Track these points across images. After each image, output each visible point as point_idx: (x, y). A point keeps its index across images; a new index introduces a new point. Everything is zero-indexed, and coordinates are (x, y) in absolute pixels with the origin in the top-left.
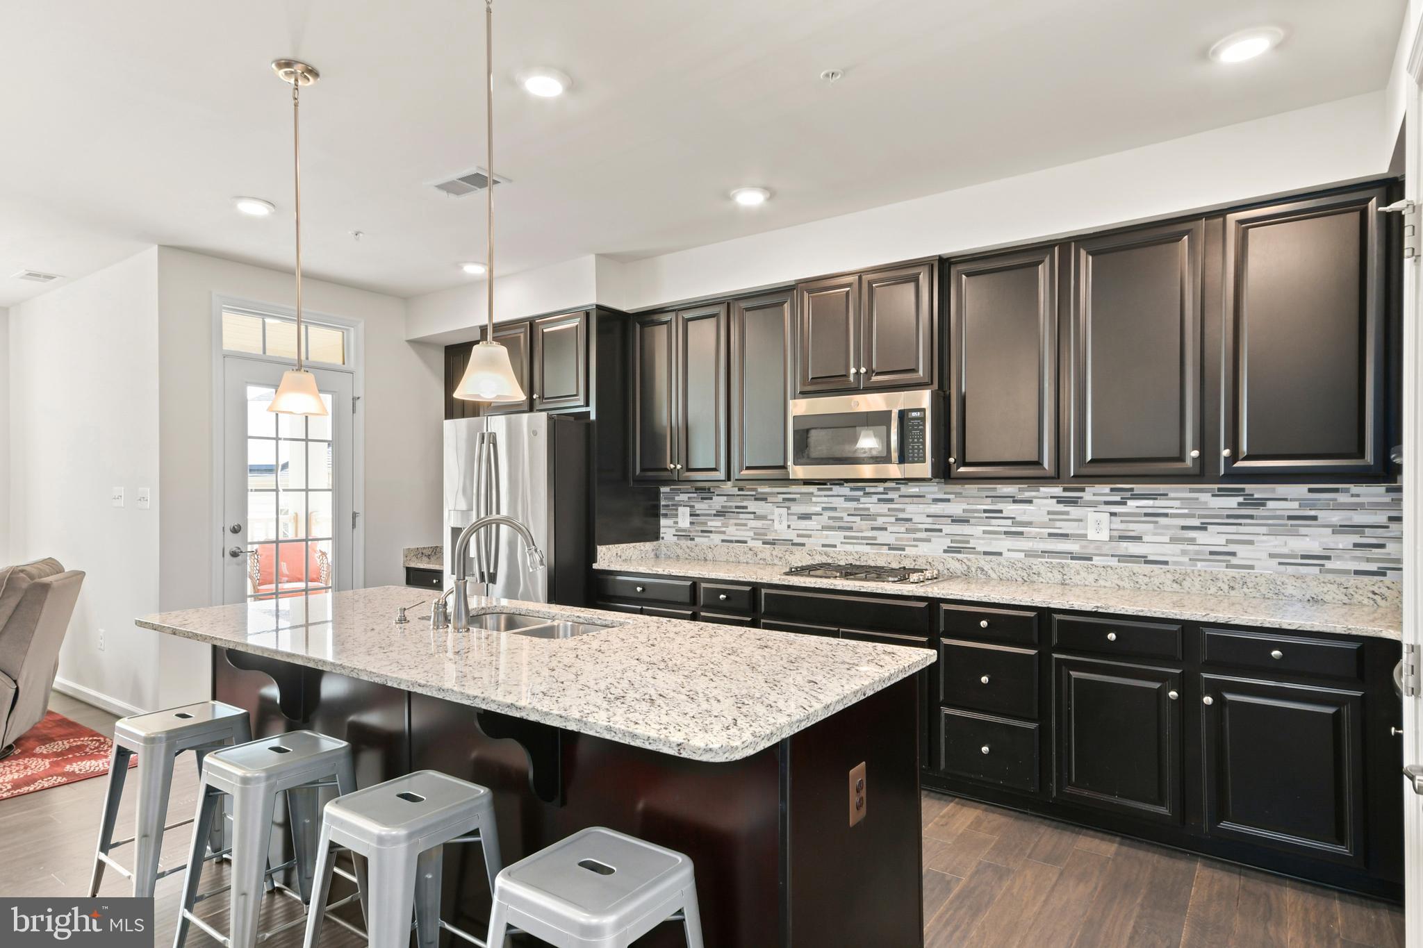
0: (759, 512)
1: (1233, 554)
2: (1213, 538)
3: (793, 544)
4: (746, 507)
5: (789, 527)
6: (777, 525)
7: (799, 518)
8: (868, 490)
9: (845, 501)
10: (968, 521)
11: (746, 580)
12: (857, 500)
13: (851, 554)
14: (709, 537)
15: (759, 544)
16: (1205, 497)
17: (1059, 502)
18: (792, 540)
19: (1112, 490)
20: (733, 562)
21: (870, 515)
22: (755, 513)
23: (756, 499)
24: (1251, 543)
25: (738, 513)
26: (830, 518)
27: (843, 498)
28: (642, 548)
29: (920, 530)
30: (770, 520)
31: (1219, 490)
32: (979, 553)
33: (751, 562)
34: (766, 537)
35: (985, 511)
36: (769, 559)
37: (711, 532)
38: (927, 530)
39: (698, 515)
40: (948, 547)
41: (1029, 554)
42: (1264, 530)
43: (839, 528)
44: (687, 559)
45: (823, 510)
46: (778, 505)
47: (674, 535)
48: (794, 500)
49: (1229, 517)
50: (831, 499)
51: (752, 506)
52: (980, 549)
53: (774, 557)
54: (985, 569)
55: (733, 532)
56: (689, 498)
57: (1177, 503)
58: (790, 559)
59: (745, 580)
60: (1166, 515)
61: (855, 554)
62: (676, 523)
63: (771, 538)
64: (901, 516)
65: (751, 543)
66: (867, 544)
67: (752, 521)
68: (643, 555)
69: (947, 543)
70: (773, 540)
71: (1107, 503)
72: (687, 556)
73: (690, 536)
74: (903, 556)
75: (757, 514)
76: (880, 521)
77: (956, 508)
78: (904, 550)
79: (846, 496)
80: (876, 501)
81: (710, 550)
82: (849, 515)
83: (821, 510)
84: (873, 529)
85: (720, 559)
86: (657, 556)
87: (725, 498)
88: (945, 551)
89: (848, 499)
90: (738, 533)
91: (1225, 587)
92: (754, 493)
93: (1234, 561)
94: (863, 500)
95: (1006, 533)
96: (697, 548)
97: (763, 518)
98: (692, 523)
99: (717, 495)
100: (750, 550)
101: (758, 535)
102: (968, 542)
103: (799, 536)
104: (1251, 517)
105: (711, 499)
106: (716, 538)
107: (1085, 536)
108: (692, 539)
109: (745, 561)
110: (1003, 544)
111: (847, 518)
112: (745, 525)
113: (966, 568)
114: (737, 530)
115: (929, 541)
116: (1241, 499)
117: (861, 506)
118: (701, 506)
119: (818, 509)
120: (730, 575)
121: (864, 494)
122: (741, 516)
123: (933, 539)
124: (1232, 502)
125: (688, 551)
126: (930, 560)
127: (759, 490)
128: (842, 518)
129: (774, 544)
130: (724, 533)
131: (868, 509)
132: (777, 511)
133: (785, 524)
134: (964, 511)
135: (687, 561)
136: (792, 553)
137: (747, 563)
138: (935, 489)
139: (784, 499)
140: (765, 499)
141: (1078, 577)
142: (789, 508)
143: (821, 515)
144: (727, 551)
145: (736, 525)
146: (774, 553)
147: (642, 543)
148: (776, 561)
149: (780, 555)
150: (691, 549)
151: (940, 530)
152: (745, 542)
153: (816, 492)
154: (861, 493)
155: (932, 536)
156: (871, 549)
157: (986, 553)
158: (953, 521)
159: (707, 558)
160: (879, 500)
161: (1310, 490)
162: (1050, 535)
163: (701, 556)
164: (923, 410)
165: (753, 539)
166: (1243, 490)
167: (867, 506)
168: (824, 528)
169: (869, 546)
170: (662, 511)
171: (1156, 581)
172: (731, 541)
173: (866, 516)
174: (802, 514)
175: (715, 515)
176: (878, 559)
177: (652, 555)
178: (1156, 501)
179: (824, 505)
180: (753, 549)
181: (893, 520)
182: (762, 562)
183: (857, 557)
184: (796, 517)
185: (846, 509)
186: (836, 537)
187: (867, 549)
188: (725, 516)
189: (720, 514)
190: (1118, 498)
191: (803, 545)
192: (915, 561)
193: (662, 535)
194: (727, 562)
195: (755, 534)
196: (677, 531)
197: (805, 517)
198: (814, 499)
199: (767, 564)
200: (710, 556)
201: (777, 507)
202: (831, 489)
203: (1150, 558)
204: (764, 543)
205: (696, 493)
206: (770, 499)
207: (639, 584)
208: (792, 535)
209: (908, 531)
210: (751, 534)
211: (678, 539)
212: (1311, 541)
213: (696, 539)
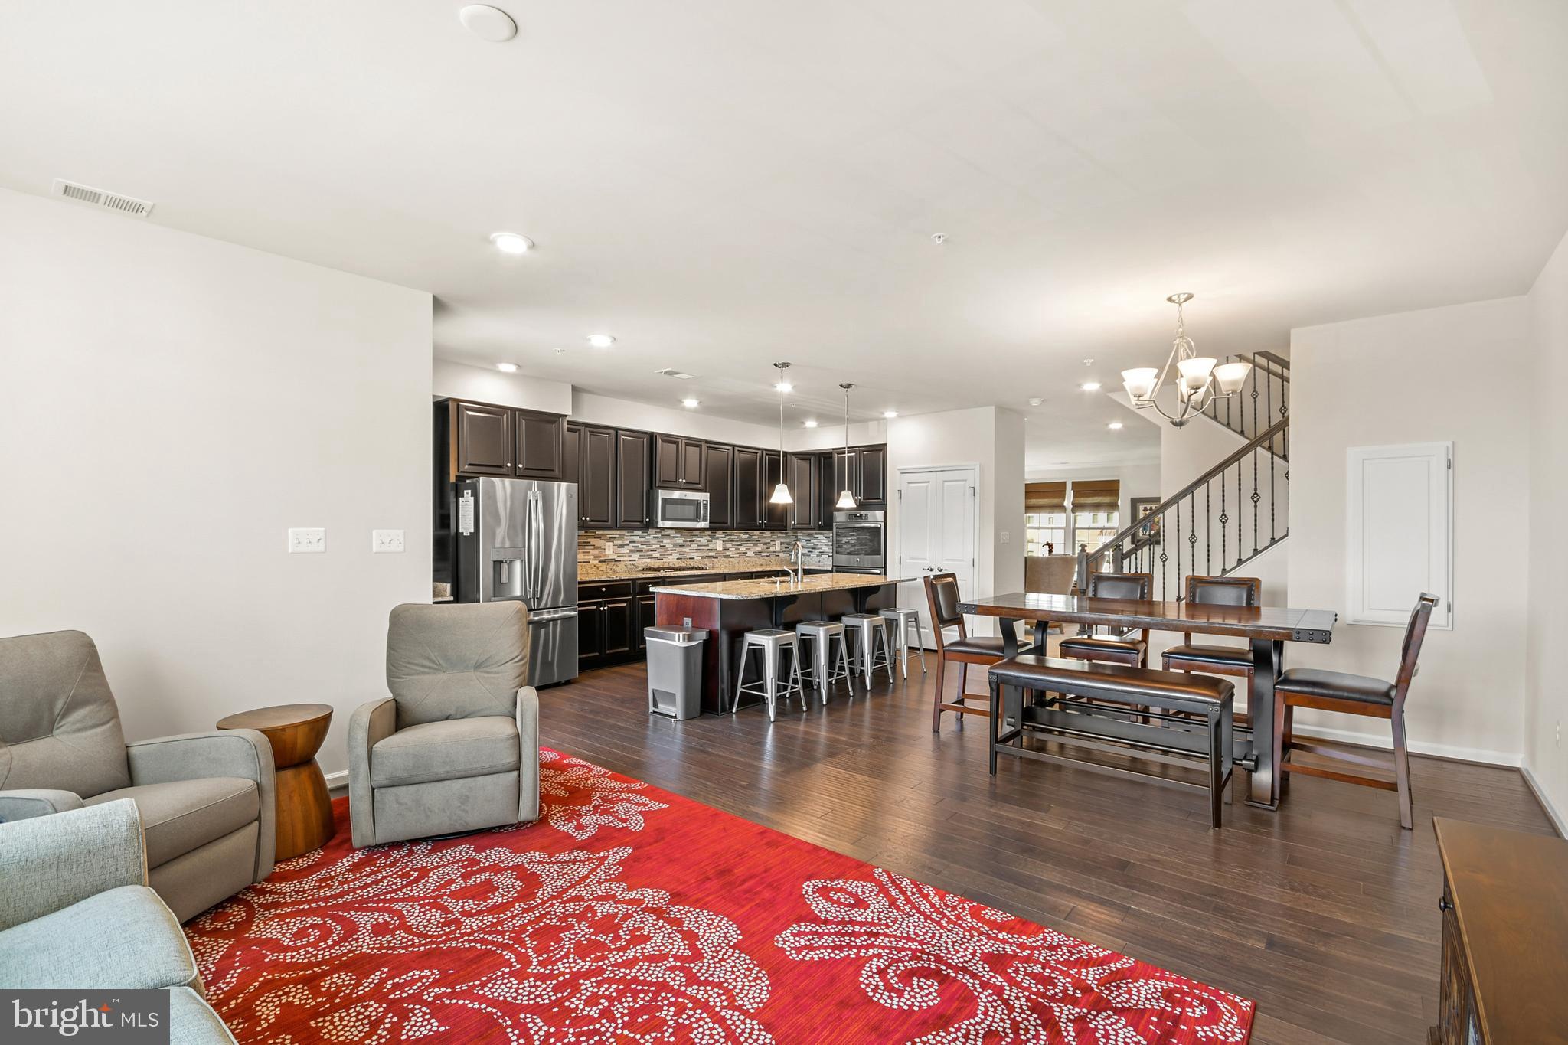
2: (742, 549)
4: (589, 542)
6: (607, 552)
16: (742, 535)
36: (604, 570)
41: (703, 558)
48: (615, 538)
50: (633, 537)
51: (593, 541)
52: (688, 557)
64: (662, 544)
76: (654, 547)
89: (641, 537)
90: (587, 557)
97: (599, 548)
101: (596, 557)
110: (694, 555)
111: (641, 546)
112: (589, 552)
119: (628, 542)
122: (586, 547)
124: (746, 536)
128: (638, 547)
132: (607, 544)
133: (612, 551)
139: (611, 538)
145: (584, 552)
148: (609, 571)
153: (627, 534)
168: (631, 551)
173: (648, 545)
186: (635, 556)
197: (622, 546)
198: (625, 537)
206: (603, 537)
207: (603, 587)
208: (615, 557)
210: (592, 557)
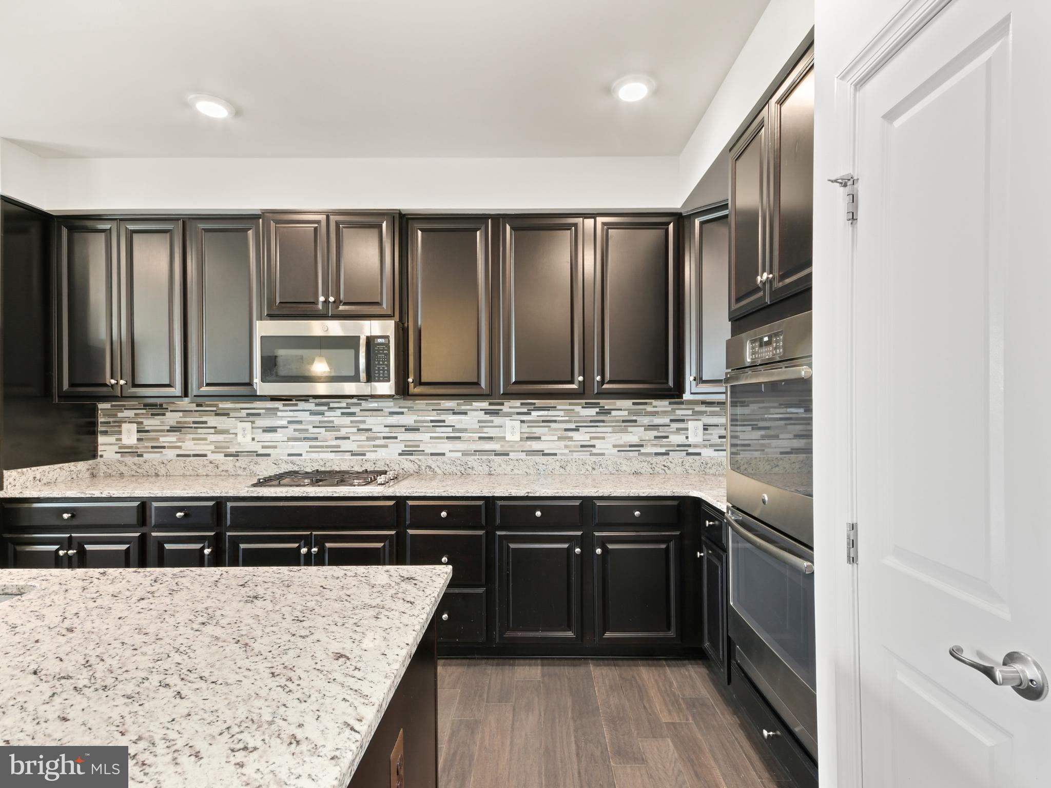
0: (220, 427)
1: (594, 446)
3: (258, 455)
5: (253, 439)
7: (264, 431)
8: (332, 405)
9: (310, 415)
10: (418, 430)
11: (209, 495)
12: (322, 414)
13: (317, 461)
14: (162, 452)
15: (220, 457)
17: (486, 413)
18: (257, 452)
19: (522, 404)
20: (190, 476)
21: (334, 427)
22: (216, 428)
23: (217, 415)
24: (603, 438)
25: (195, 428)
26: (295, 430)
27: (308, 413)
28: (73, 468)
29: (379, 438)
30: (233, 434)
31: (586, 403)
32: (427, 454)
33: (211, 474)
34: (228, 450)
35: (432, 421)
37: (164, 447)
38: (384, 438)
39: (147, 431)
40: (402, 451)
42: (610, 429)
43: (305, 438)
44: (133, 476)
45: (288, 423)
46: (242, 419)
47: (116, 453)
49: (591, 421)
53: (238, 468)
54: (433, 467)
55: (189, 446)
56: (135, 414)
57: (562, 413)
58: (254, 469)
59: (207, 495)
60: (555, 421)
61: (320, 461)
62: (120, 440)
63: (234, 450)
65: (211, 457)
66: (331, 452)
67: (212, 436)
68: (74, 476)
69: (401, 447)
70: (236, 452)
71: (518, 414)
72: (133, 473)
73: (137, 452)
74: (364, 460)
75: (218, 428)
77: (409, 419)
78: (364, 455)
79: (311, 410)
80: (340, 415)
81: (162, 466)
82: (314, 427)
83: (286, 423)
84: (337, 438)
85: (175, 474)
86: (93, 476)
87: (181, 414)
88: (400, 454)
91: (590, 469)
92: (215, 409)
93: (594, 451)
94: (327, 414)
95: (448, 438)
96: (147, 464)
98: (139, 440)
99: (171, 411)
100: (211, 462)
102: (418, 446)
103: (263, 447)
104: (603, 421)
105: (164, 415)
106: (170, 454)
107: (504, 438)
108: (141, 456)
109: (205, 474)
113: (417, 467)
114: (195, 444)
115: (386, 446)
116: (597, 410)
117: (326, 419)
118: (150, 423)
120: (188, 492)
121: (329, 408)
123: (389, 445)
125: (134, 467)
126: (388, 462)
127: (221, 406)
129: (238, 456)
130: (180, 447)
131: (332, 422)
134: (415, 421)
135: (133, 479)
136: (256, 463)
137: (207, 475)
138: (392, 404)
140: (227, 415)
141: (500, 468)
142: (253, 422)
143: (287, 427)
144: (183, 465)
146: (238, 464)
147: (73, 463)
149: (244, 466)
150: (139, 466)
151: (396, 438)
152: (205, 455)
154: (326, 408)
155: (389, 443)
156: (335, 456)
157: (432, 454)
158: (406, 430)
159: (159, 473)
160: (343, 414)
161: (634, 404)
162: (480, 438)
163: (152, 472)
164: (387, 337)
165: (212, 452)
166: (599, 403)
167: (331, 419)
169: (333, 454)
170: (100, 428)
171: (550, 468)
172: (189, 456)
174: (266, 427)
175: (168, 431)
176: (342, 464)
177: (87, 475)
178: (549, 412)
179: (289, 419)
180: (214, 462)
181: (355, 430)
182: (224, 473)
183: (322, 463)
184: (261, 430)
185: (312, 422)
187: (332, 456)
188: (180, 431)
189: (173, 429)
190: (525, 410)
191: (269, 455)
192: (375, 464)
193: (100, 453)
194: (184, 476)
195: (216, 447)
196: (120, 448)
199: (229, 475)
200: (163, 471)
201: (240, 421)
202: (296, 405)
203: (546, 452)
204: (226, 456)
205: (146, 409)
209: (368, 439)
211: (122, 456)
212: (634, 435)
213: (145, 455)
